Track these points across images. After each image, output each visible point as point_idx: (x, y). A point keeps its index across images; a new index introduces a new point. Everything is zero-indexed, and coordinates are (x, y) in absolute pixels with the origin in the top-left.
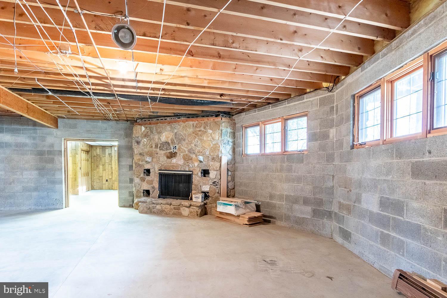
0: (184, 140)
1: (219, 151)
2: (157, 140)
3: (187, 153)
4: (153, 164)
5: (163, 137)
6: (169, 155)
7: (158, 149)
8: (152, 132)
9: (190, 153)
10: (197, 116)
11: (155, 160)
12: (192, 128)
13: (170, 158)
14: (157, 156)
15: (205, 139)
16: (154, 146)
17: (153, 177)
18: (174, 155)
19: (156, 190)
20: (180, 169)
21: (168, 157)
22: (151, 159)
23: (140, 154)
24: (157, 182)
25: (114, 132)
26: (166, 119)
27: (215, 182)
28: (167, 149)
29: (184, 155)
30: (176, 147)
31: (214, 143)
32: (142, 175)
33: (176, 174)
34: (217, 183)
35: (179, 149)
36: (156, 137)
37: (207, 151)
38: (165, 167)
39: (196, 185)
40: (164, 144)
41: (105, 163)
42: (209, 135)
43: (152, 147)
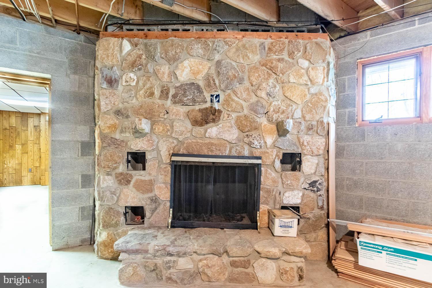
0: (241, 81)
1: (324, 110)
2: (166, 78)
3: (246, 112)
4: (154, 137)
5: (183, 71)
6: (199, 116)
7: (169, 102)
8: (151, 57)
9: (256, 112)
10: (267, 28)
11: (159, 128)
12: (258, 52)
13: (201, 125)
14: (165, 119)
15: (292, 80)
16: (157, 93)
17: (154, 173)
18: (211, 116)
19: (162, 207)
20: (227, 153)
21: (196, 123)
22: (149, 126)
23: (118, 113)
24: (166, 187)
25: (38, 53)
26: (189, 30)
27: (315, 182)
28: (194, 101)
29: (238, 118)
30: (218, 96)
31: (313, 91)
32: (122, 168)
33: (216, 165)
34: (320, 184)
35: (227, 102)
36: (165, 69)
37: (296, 109)
38: (187, 148)
39: (268, 192)
40: (186, 87)
41: (26, 141)
42: (303, 71)
43: (152, 94)
